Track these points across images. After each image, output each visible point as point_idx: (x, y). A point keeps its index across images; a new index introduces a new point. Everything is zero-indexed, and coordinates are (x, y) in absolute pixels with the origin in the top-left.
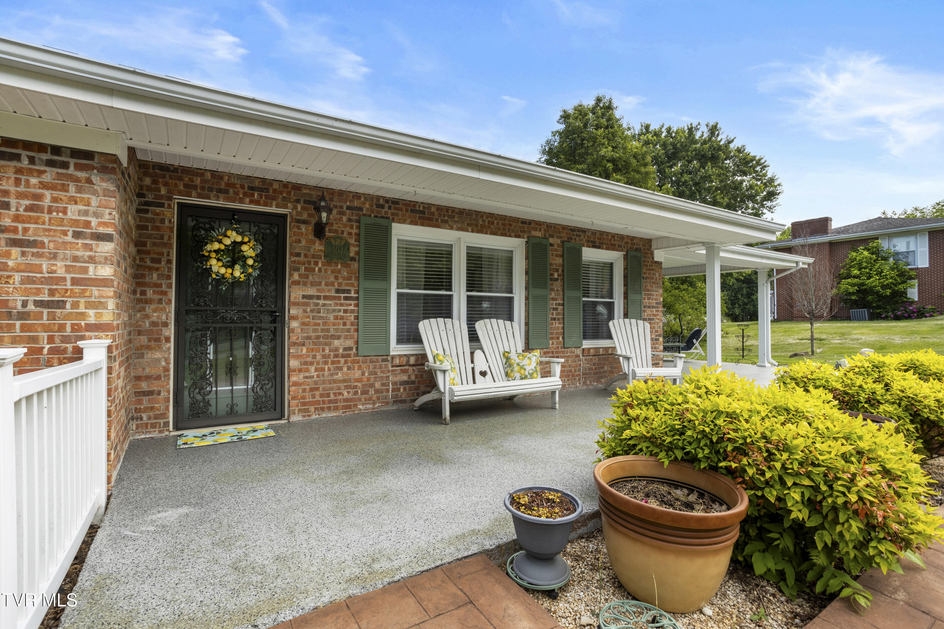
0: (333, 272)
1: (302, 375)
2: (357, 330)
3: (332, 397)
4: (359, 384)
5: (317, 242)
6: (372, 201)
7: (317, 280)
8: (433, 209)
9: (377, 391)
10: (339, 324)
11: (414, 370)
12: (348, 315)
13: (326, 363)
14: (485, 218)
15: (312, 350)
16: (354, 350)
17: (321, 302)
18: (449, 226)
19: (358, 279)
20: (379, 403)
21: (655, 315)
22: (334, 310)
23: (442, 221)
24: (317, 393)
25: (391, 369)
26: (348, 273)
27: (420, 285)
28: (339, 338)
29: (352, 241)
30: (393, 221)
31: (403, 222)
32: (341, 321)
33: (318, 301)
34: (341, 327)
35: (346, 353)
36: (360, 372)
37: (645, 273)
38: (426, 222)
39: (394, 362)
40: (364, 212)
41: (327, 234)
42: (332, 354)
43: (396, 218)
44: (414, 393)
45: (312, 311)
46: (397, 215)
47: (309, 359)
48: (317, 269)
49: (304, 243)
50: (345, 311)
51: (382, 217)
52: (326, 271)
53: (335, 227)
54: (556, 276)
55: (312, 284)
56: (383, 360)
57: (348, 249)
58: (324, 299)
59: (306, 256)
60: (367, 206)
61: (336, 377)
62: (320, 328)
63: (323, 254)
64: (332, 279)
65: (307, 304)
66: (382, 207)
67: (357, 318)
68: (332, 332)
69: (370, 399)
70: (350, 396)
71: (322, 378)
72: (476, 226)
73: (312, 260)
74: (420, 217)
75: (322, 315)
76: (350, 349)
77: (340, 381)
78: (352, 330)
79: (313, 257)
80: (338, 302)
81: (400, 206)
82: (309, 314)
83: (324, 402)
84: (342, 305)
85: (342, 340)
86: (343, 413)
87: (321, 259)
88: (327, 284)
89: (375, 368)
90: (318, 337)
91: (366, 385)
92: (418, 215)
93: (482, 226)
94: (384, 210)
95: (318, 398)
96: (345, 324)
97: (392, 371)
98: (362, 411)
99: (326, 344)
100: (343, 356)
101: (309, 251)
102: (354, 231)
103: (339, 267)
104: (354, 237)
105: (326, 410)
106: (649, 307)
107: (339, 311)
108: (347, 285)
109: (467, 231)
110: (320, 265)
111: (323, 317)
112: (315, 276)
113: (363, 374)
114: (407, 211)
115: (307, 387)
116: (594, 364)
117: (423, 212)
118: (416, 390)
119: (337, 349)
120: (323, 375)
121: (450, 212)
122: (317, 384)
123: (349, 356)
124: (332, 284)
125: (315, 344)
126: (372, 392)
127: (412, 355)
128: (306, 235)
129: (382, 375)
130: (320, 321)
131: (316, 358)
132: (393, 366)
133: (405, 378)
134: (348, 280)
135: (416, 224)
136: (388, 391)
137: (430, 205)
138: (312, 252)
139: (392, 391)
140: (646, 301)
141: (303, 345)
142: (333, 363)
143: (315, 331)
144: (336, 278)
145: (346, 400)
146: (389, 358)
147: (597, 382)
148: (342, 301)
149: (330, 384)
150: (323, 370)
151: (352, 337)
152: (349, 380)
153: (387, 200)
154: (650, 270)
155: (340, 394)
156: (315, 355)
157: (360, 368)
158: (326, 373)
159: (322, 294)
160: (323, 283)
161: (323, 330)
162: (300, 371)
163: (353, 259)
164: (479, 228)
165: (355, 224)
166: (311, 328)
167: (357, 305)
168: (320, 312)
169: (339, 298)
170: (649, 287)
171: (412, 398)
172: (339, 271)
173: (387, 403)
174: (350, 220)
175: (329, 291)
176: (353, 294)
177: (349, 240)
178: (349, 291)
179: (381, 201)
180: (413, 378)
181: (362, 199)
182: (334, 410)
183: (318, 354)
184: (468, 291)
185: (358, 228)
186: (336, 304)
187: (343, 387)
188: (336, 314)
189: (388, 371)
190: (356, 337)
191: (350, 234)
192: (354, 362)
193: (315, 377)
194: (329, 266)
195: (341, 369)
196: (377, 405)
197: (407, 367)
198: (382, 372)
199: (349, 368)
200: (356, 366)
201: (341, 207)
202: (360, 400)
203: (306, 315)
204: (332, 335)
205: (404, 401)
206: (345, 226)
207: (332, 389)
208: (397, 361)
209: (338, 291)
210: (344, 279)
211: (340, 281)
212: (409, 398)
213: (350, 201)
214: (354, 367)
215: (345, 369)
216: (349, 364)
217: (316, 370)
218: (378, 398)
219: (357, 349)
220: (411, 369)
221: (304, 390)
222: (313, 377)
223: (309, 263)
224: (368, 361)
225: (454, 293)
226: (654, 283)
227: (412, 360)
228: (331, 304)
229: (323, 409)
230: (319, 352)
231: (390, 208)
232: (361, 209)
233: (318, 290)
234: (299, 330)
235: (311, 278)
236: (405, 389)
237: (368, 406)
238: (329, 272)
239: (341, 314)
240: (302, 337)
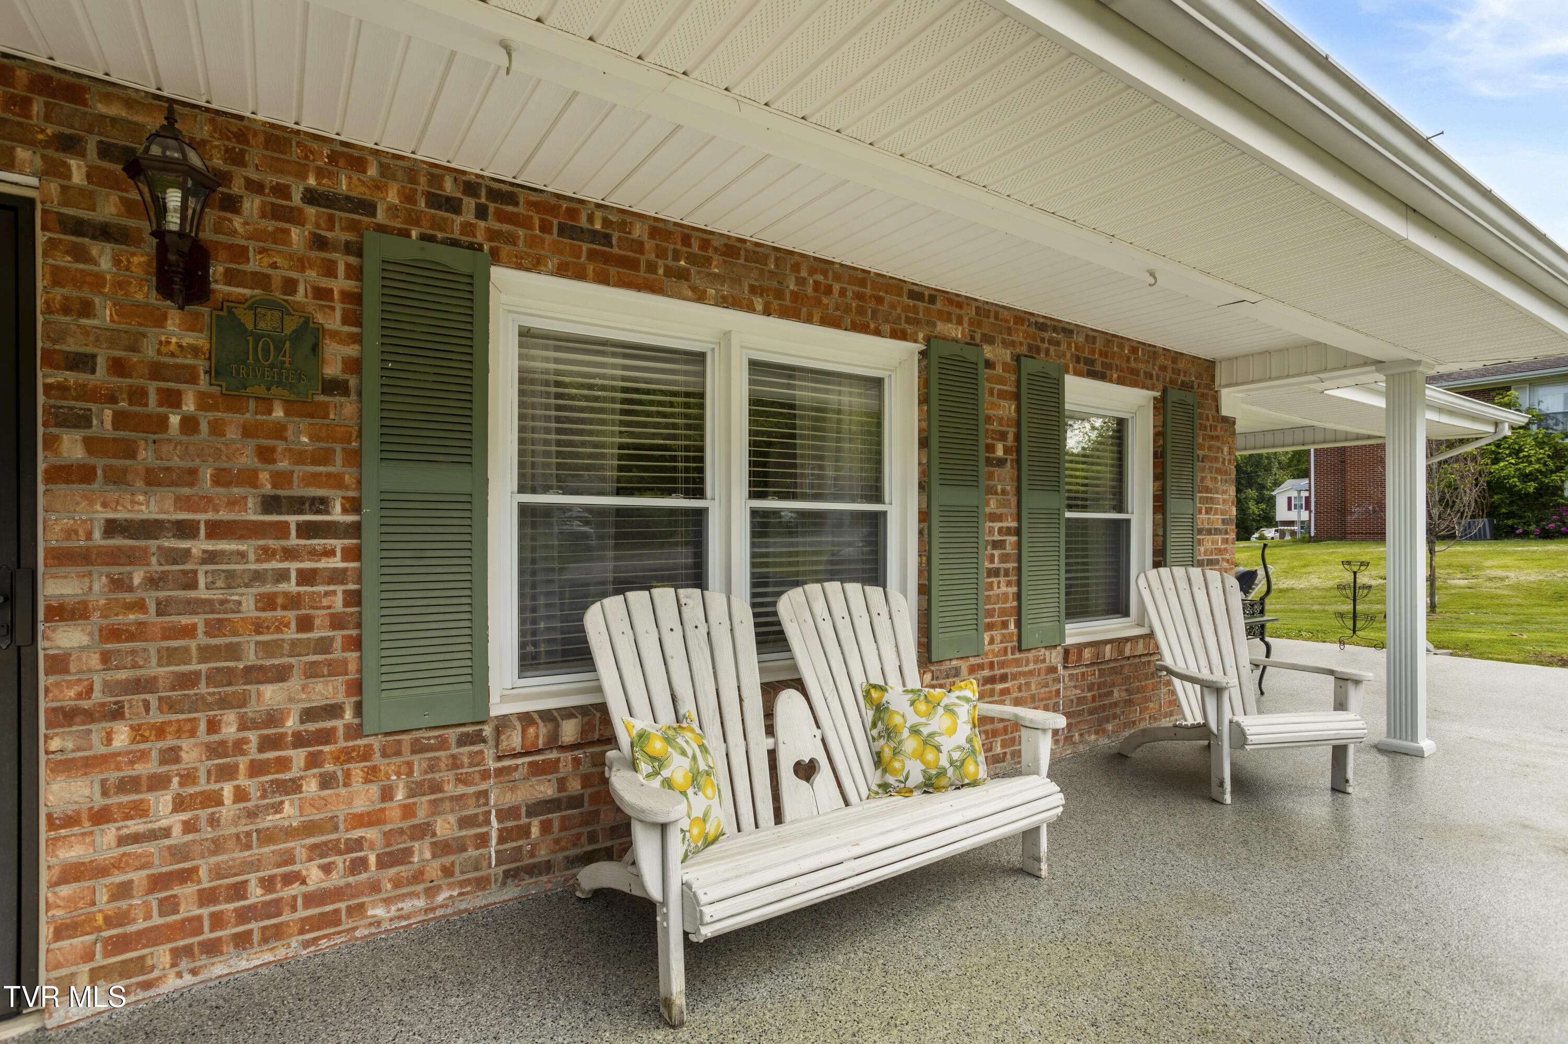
0: (248, 432)
1: (108, 834)
2: (356, 644)
3: (256, 895)
4: (371, 834)
5: (174, 319)
6: (413, 180)
7: (176, 462)
8: (639, 231)
9: (442, 848)
10: (281, 626)
11: (576, 762)
12: (321, 589)
13: (227, 773)
14: (804, 274)
15: (160, 731)
16: (348, 715)
17: (199, 546)
18: (694, 289)
19: (355, 458)
20: (451, 886)
21: (1220, 551)
22: (258, 577)
23: (669, 272)
24: (186, 892)
25: (492, 765)
26: (313, 437)
27: (603, 479)
28: (281, 675)
29: (333, 321)
30: (495, 257)
31: (534, 265)
32: (291, 615)
33: (184, 544)
34: (291, 634)
35: (311, 727)
36: (374, 790)
37: (1201, 447)
38: (613, 271)
39: (504, 745)
40: (381, 217)
41: (220, 288)
42: (253, 737)
43: (506, 249)
44: (578, 836)
45: (153, 582)
46: (512, 240)
47: (142, 769)
48: (175, 420)
49: (105, 314)
50: (306, 577)
51: (454, 243)
52: (217, 429)
53: (254, 264)
54: (1000, 452)
55: (153, 479)
56: (463, 741)
57: (316, 349)
58: (210, 536)
59: (118, 367)
60: (393, 196)
61: (271, 820)
62: (193, 644)
63: (201, 364)
64: (247, 459)
65: (134, 558)
66: (453, 206)
67: (354, 598)
68: (251, 657)
69: (418, 877)
70: (336, 879)
71: (208, 833)
72: (779, 294)
73: (152, 387)
74: (592, 254)
75: (202, 593)
76: (334, 711)
77: (290, 833)
78: (338, 644)
79: (156, 371)
80: (272, 543)
81: (521, 210)
82: (140, 594)
83: (217, 921)
84: (290, 554)
85: (295, 683)
86: (306, 944)
87: (192, 379)
88: (222, 478)
89: (432, 768)
90: (187, 681)
91: (401, 831)
92: (585, 247)
93: (795, 296)
94: (458, 220)
95: (189, 909)
96: (305, 624)
97: (500, 772)
98: (386, 925)
99: (224, 703)
100: (300, 741)
101: (134, 349)
102: (340, 284)
103: (278, 413)
104: (339, 307)
105: (228, 948)
106: (1209, 532)
107: (283, 576)
108: (313, 480)
109: (751, 309)
110: (189, 405)
111: (209, 602)
112: (166, 448)
113: (387, 794)
114: (545, 228)
115: (138, 877)
116: (1090, 688)
117: (606, 239)
118: (586, 823)
119: (273, 718)
120: (213, 822)
121: (695, 248)
122: (186, 858)
123: (326, 737)
124: (249, 478)
125: (170, 706)
126: (422, 851)
127: (568, 713)
128: (120, 285)
129: (462, 790)
130: (198, 620)
131: (177, 760)
132: (499, 758)
133: (546, 789)
134: (316, 462)
135: (580, 276)
136: (483, 840)
137: (627, 217)
138: (150, 352)
139: (501, 840)
140: (1204, 516)
141: (117, 714)
142: (256, 769)
143: (168, 657)
144: (266, 455)
145: (311, 899)
146: (488, 730)
147: (1097, 733)
148: (294, 541)
149: (249, 847)
150: (215, 799)
151: (336, 669)
152: (332, 824)
153: (471, 186)
154: (1212, 438)
155: (290, 879)
156: (176, 750)
157: (371, 774)
158: (228, 809)
159: (202, 517)
160: (207, 474)
161: (206, 653)
162: (101, 817)
163: (335, 387)
164: (787, 303)
165: (342, 261)
166: (152, 647)
167: (354, 554)
168: (192, 585)
169: (282, 530)
170: (1208, 483)
171: (572, 852)
172: (279, 431)
173: (482, 883)
174: (319, 242)
175: (232, 503)
176: (337, 515)
177: (320, 318)
178: (321, 505)
179: (449, 187)
180: (575, 786)
181: (372, 171)
182: (265, 940)
183: (185, 744)
184: (753, 495)
185: (356, 273)
186: (267, 554)
187: (301, 853)
188: (268, 588)
189: (485, 775)
190: (352, 667)
191: (322, 294)
192: (345, 757)
193: (177, 830)
194: (229, 409)
195: (294, 787)
196: (441, 898)
197: (553, 755)
198: (460, 780)
199: (326, 782)
200: (357, 770)
201: (282, 191)
202: (375, 887)
203: (128, 597)
204: (248, 670)
205: (547, 867)
206: (301, 264)
207: (254, 866)
208: (514, 740)
209: (271, 504)
210: (300, 457)
211: (283, 465)
212: (560, 856)
213: (320, 173)
214: (348, 774)
215: (311, 787)
216: (329, 767)
217: (179, 805)
218: (447, 871)
219: (358, 709)
220: (565, 757)
221: (123, 891)
222: (166, 833)
223: (138, 396)
224: (406, 748)
225: (713, 504)
226: (1218, 471)
227: (569, 731)
228: (242, 555)
229: (212, 948)
230: (193, 733)
231: (481, 212)
232: (369, 208)
233: (183, 503)
234: (94, 661)
235: (145, 455)
236: (546, 828)
237: (407, 905)
238: (233, 433)
239: (292, 587)
240: (108, 687)
